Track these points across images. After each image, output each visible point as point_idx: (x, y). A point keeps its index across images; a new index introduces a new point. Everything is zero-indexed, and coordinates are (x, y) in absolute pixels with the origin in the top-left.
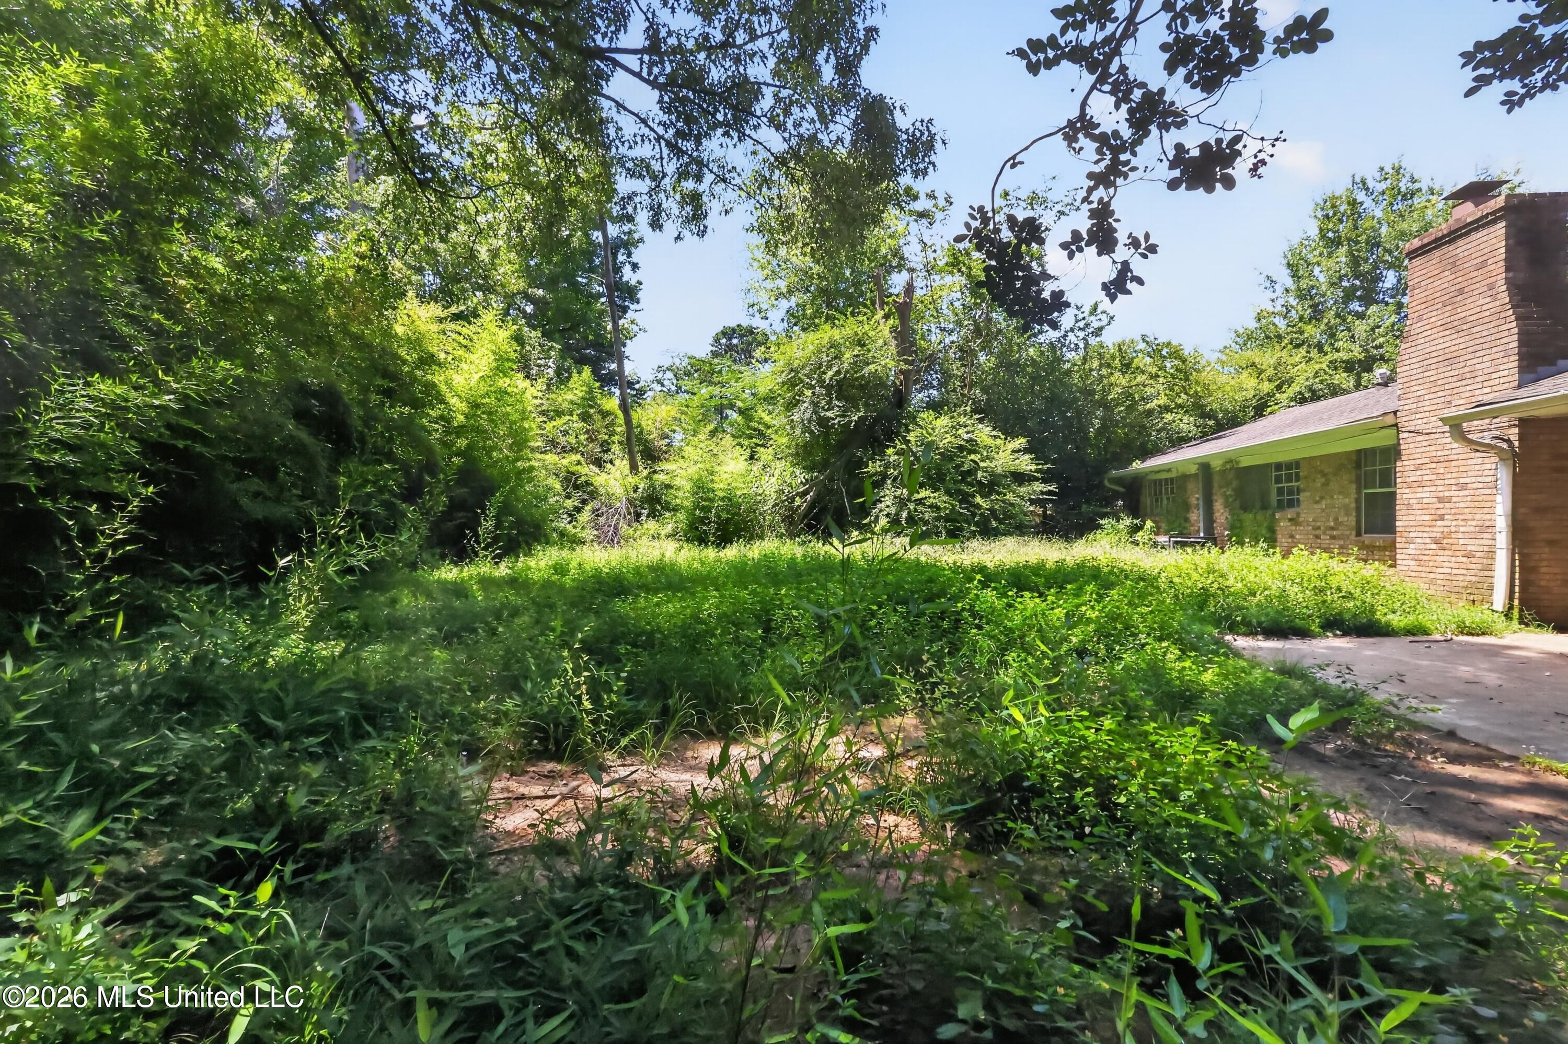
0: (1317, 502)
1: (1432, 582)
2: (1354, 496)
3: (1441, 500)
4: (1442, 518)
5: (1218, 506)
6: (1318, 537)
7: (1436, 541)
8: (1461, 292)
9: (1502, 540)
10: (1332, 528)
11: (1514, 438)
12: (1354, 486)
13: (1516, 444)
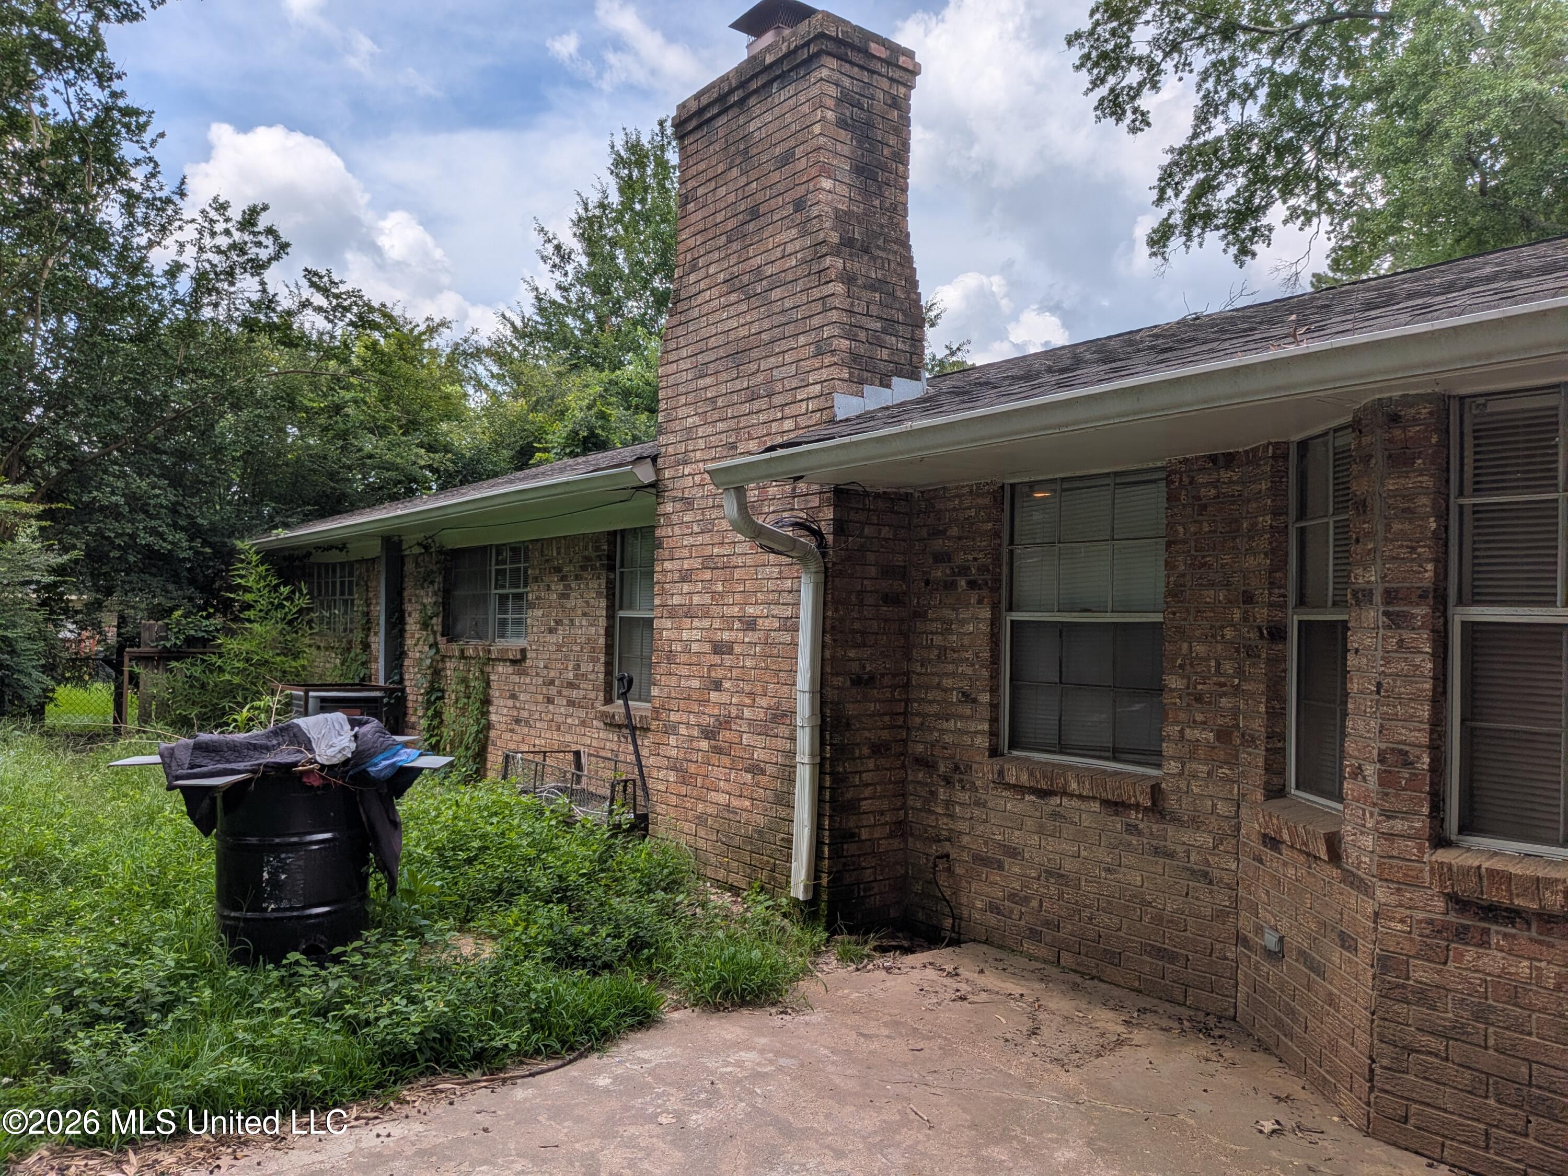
0: (551, 631)
1: (701, 820)
2: (603, 622)
3: (720, 648)
4: (717, 686)
5: (412, 625)
6: (550, 701)
7: (708, 734)
8: (754, 213)
9: (804, 741)
10: (571, 685)
11: (826, 528)
12: (603, 603)
13: (830, 539)
